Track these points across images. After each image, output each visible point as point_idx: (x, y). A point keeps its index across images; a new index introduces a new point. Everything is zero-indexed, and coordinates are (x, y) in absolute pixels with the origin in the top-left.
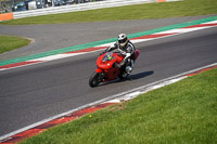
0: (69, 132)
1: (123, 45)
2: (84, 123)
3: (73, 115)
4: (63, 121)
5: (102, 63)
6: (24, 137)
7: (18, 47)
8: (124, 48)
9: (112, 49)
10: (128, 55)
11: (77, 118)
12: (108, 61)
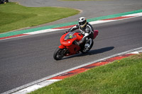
0: (104, 71)
1: (82, 26)
2: (115, 66)
3: (107, 61)
4: (101, 64)
5: (64, 41)
6: (76, 73)
7: (72, 15)
8: (84, 29)
9: (74, 29)
10: (86, 35)
11: (110, 63)
12: (69, 39)
